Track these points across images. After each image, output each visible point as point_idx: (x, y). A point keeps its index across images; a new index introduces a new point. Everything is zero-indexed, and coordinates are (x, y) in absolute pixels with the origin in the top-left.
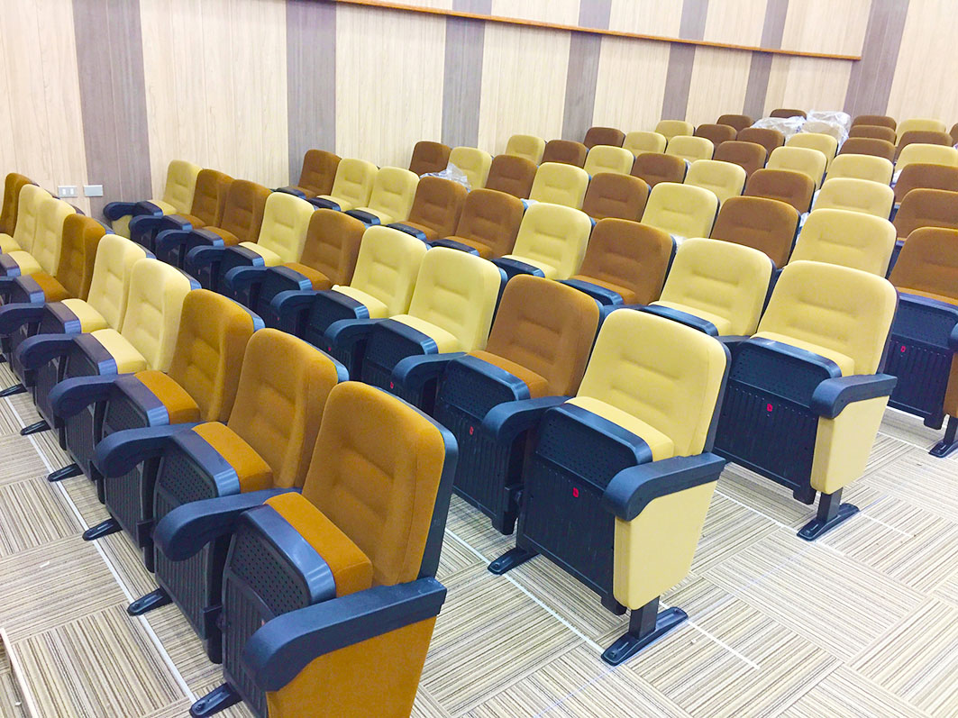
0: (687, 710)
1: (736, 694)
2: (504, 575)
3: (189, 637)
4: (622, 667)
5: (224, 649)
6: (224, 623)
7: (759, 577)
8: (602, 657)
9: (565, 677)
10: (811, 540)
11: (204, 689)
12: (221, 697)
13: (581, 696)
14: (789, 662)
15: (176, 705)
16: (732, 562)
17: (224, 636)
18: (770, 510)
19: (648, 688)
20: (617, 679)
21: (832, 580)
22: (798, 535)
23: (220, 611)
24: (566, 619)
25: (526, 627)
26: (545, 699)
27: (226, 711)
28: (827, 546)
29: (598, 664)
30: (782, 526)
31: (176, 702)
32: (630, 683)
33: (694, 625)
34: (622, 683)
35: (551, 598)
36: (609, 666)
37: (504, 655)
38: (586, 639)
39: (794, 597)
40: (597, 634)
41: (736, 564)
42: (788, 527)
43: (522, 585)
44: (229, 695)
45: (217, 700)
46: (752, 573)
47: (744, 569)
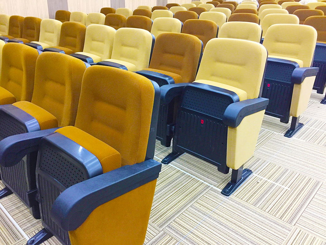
0: (266, 211)
1: (284, 202)
2: (169, 164)
3: (23, 208)
4: (231, 196)
5: (41, 211)
6: (39, 198)
7: (276, 153)
8: (222, 193)
9: (208, 204)
10: (290, 137)
11: (33, 232)
12: (42, 235)
13: (217, 211)
14: (301, 185)
15: (19, 242)
16: (262, 149)
17: (40, 205)
18: (270, 128)
19: (246, 204)
20: (230, 202)
21: (304, 151)
22: (284, 136)
23: (36, 192)
24: (201, 179)
25: (184, 185)
26: (202, 215)
27: (46, 242)
28: (297, 139)
29: (220, 196)
30: (277, 133)
31: (19, 241)
32: (237, 203)
33: (256, 175)
34: (234, 203)
35: (192, 171)
36: (226, 196)
37: (177, 198)
38: (212, 186)
39: (293, 159)
40: (216, 183)
41: (264, 149)
42: (280, 134)
43: (178, 167)
44: (47, 234)
45: (40, 237)
46: (272, 152)
47: (268, 151)
